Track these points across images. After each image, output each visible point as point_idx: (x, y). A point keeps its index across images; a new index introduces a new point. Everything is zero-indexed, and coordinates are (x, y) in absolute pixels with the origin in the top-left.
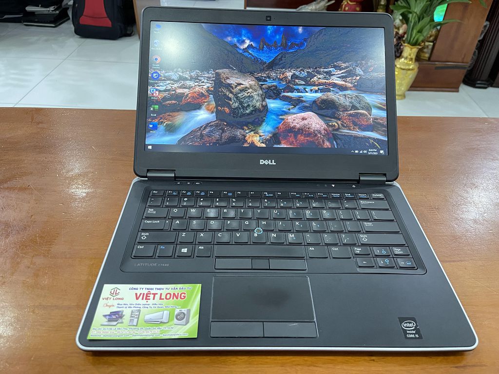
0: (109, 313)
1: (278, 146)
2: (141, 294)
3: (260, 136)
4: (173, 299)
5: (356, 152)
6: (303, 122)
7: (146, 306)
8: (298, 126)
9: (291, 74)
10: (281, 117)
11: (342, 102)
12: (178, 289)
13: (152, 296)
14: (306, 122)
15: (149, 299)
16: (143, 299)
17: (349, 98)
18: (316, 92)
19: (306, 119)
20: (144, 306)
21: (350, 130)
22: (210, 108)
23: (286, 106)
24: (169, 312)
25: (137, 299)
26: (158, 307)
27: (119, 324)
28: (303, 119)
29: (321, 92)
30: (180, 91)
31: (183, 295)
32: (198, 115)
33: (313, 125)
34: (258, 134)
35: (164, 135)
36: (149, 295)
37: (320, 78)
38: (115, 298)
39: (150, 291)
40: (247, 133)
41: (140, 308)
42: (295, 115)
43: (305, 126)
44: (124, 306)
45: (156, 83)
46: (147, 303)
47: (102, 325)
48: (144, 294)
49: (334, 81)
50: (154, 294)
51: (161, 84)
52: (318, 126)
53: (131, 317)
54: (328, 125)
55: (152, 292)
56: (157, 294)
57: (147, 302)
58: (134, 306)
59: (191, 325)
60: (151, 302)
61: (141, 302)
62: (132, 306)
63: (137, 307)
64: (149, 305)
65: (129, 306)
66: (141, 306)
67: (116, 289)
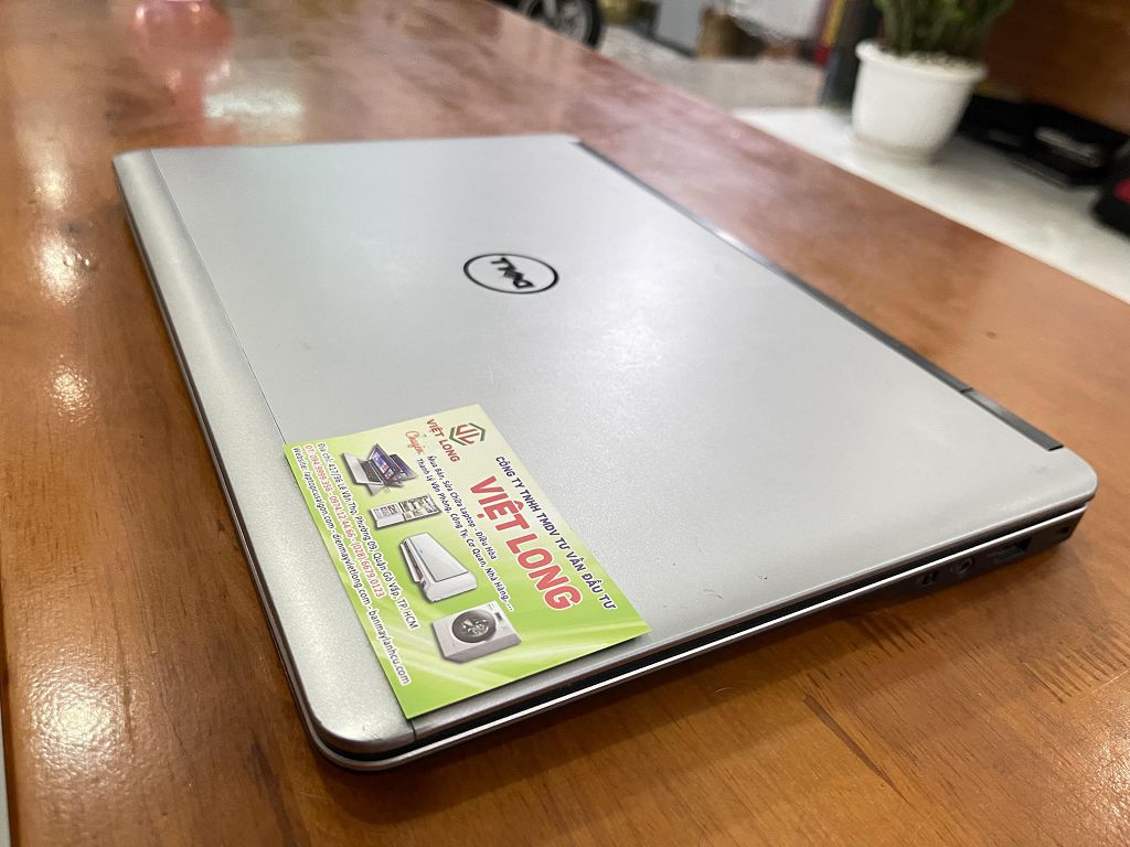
0: (389, 453)
2: (500, 489)
4: (532, 575)
7: (463, 521)
12: (583, 572)
13: (510, 517)
15: (493, 517)
16: (482, 502)
20: (460, 515)
24: (474, 586)
25: (476, 490)
26: (476, 552)
27: (363, 488)
31: (568, 596)
36: (506, 509)
38: (450, 442)
39: (526, 505)
41: (448, 509)
44: (433, 473)
46: (475, 519)
47: (343, 457)
48: (505, 496)
50: (520, 521)
53: (404, 505)
55: (526, 512)
56: (525, 526)
57: (481, 516)
58: (447, 494)
59: (451, 676)
60: (487, 525)
61: (473, 504)
62: (443, 489)
63: (444, 502)
64: (472, 525)
65: (440, 483)
66: (455, 509)
67: (480, 431)
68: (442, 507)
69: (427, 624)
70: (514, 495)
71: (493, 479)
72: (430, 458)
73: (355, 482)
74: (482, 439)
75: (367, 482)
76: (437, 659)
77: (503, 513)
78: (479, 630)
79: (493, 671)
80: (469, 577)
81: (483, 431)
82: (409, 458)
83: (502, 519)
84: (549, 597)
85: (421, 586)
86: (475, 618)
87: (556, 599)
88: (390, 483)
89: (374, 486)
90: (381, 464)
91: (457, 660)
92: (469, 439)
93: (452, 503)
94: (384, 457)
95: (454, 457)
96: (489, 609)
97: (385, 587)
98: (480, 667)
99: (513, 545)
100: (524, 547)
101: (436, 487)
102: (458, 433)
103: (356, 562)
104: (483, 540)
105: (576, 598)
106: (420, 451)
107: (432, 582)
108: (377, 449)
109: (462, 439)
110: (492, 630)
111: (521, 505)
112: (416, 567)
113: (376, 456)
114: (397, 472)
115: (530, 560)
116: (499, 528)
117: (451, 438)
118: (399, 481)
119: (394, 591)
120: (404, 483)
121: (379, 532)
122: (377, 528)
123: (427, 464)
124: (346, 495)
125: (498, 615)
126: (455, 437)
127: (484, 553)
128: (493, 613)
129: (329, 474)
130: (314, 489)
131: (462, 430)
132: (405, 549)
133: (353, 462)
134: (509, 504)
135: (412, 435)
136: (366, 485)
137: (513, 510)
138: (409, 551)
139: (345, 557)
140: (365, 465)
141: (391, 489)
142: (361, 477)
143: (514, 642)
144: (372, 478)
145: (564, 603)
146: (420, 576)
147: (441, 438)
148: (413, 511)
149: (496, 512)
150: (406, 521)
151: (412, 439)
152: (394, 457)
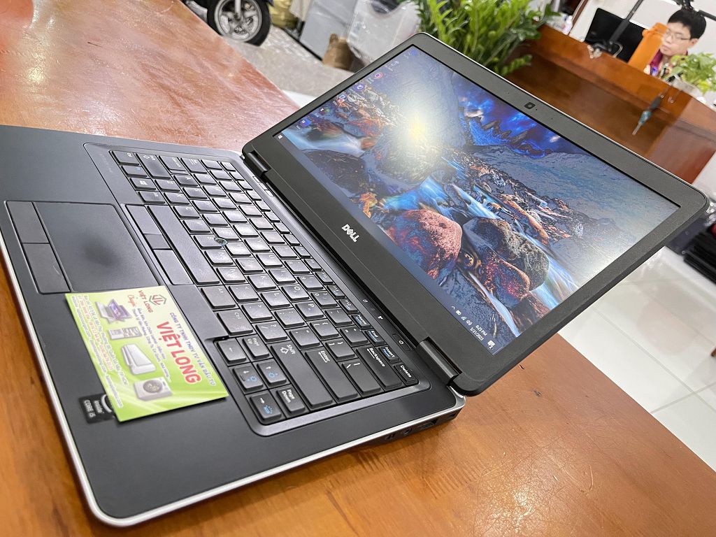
0: (119, 304)
1: (382, 229)
2: (170, 328)
3: (378, 204)
4: (181, 368)
5: (458, 312)
6: (437, 228)
7: (152, 340)
8: (427, 227)
9: (487, 172)
10: (421, 204)
11: (511, 244)
12: (203, 369)
13: (173, 341)
14: (441, 230)
15: (165, 340)
16: (162, 333)
17: (526, 247)
18: (494, 210)
19: (445, 228)
20: (151, 338)
21: (482, 283)
22: (367, 144)
23: (441, 198)
24: (154, 370)
25: (159, 327)
26: (157, 355)
27: (105, 320)
28: (443, 225)
29: (498, 215)
30: (361, 112)
31: (195, 378)
32: (350, 142)
33: (444, 241)
34: (379, 200)
35: (303, 136)
36: (172, 337)
37: (516, 200)
38: (149, 302)
39: (182, 337)
40: (370, 191)
41: (145, 334)
42: (438, 215)
43: (435, 233)
44: (139, 316)
45: (352, 93)
46: (157, 340)
47: (96, 304)
48: (172, 331)
49: (529, 216)
50: (178, 344)
51: (355, 96)
52: (449, 245)
53: (125, 330)
54: (461, 255)
55: (181, 340)
56: (180, 346)
57: (160, 339)
58: (145, 327)
59: (141, 406)
60: (163, 344)
61: (157, 333)
62: (144, 325)
63: (144, 331)
64: (156, 342)
65: (142, 322)
66: (149, 335)
67: (164, 299)
68: (143, 333)
69: (132, 384)
70: (177, 332)
71: (167, 323)
72: (139, 309)
73: (101, 316)
74: (164, 303)
75: (107, 317)
76: (135, 399)
77: (170, 339)
78: (154, 388)
79: (160, 405)
80: (152, 366)
81: (166, 299)
82: (129, 308)
83: (170, 342)
84: (187, 378)
85: (130, 367)
86: (154, 383)
87: (190, 379)
88: (119, 319)
89: (111, 319)
90: (115, 309)
91: (145, 399)
92: (159, 302)
93: (147, 332)
94: (116, 306)
95: (150, 310)
96: (161, 380)
97: (115, 365)
98: (155, 404)
99: (174, 354)
100: (178, 355)
101: (140, 323)
103: (100, 353)
104: (160, 350)
105: (199, 379)
106: (134, 305)
107: (135, 365)
108: (113, 302)
109: (156, 302)
110: (161, 389)
111: (179, 337)
112: (129, 359)
113: (112, 305)
114: (122, 314)
115: (180, 361)
116: (169, 345)
118: (123, 318)
119: (118, 367)
120: (126, 320)
121: (112, 341)
122: (111, 339)
123: (137, 312)
124: (97, 322)
125: (164, 383)
126: (152, 300)
127: (160, 356)
128: (161, 382)
129: (88, 310)
131: (156, 297)
132: (124, 350)
133: (101, 306)
134: (174, 335)
135: (131, 297)
136: (106, 318)
137: (176, 338)
138: (126, 352)
139: (95, 350)
140: (107, 309)
141: (119, 322)
142: (105, 314)
143: (169, 394)
144: (110, 315)
145: (193, 381)
146: (130, 363)
147: (145, 300)
148: (129, 333)
149: (167, 338)
150: (125, 338)
151: (131, 299)
152: (122, 307)
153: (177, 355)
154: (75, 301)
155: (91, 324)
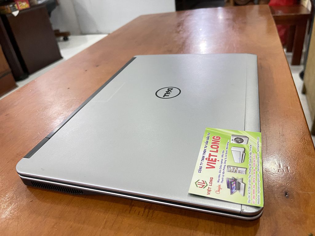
2: (207, 164)
13: (212, 157)
15: (216, 159)
16: (215, 164)
20: (223, 163)
24: (233, 147)
25: (214, 167)
26: (226, 154)
36: (211, 159)
38: (208, 184)
44: (221, 177)
46: (220, 160)
50: (210, 155)
57: (218, 161)
58: (222, 170)
59: (249, 135)
61: (218, 164)
62: (222, 171)
63: (224, 168)
64: (222, 160)
65: (222, 173)
66: (223, 165)
67: (197, 183)
68: (226, 167)
69: (248, 145)
70: (205, 162)
71: (207, 168)
72: (218, 182)
73: (245, 185)
74: (199, 180)
75: (242, 183)
77: (212, 159)
78: (238, 140)
79: (240, 133)
80: (232, 149)
81: (196, 183)
82: (225, 185)
83: (214, 158)
85: (244, 152)
86: (238, 142)
87: (218, 138)
88: (235, 180)
89: (240, 181)
90: (234, 187)
92: (202, 182)
94: (232, 189)
95: (211, 179)
97: (252, 155)
98: (242, 134)
99: (217, 151)
101: (223, 173)
102: (204, 186)
103: (256, 163)
104: (223, 155)
105: (213, 138)
106: (220, 186)
107: (241, 152)
108: (232, 193)
109: (204, 183)
110: (236, 138)
112: (243, 156)
113: (234, 190)
114: (231, 182)
115: (216, 147)
116: (216, 156)
117: (207, 185)
118: (232, 179)
119: (251, 154)
120: (231, 178)
121: (247, 168)
123: (221, 180)
124: (250, 181)
125: (232, 140)
126: (206, 185)
127: (225, 152)
128: (233, 141)
129: (252, 191)
130: (259, 188)
131: (201, 186)
132: (243, 160)
133: (242, 192)
135: (218, 192)
136: (242, 182)
137: (209, 159)
138: (242, 160)
139: (258, 165)
140: (239, 189)
141: (236, 178)
142: (242, 185)
143: (233, 135)
144: (239, 183)
145: (217, 137)
146: (243, 154)
147: (210, 187)
148: (235, 169)
149: (214, 160)
150: (238, 167)
151: (219, 191)
152: (228, 187)
153: (216, 151)
154: (259, 200)
155: (254, 181)
